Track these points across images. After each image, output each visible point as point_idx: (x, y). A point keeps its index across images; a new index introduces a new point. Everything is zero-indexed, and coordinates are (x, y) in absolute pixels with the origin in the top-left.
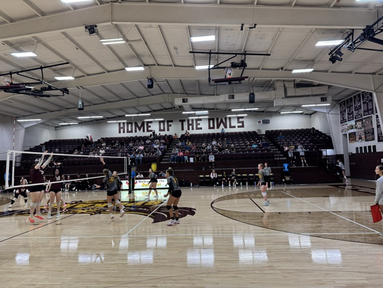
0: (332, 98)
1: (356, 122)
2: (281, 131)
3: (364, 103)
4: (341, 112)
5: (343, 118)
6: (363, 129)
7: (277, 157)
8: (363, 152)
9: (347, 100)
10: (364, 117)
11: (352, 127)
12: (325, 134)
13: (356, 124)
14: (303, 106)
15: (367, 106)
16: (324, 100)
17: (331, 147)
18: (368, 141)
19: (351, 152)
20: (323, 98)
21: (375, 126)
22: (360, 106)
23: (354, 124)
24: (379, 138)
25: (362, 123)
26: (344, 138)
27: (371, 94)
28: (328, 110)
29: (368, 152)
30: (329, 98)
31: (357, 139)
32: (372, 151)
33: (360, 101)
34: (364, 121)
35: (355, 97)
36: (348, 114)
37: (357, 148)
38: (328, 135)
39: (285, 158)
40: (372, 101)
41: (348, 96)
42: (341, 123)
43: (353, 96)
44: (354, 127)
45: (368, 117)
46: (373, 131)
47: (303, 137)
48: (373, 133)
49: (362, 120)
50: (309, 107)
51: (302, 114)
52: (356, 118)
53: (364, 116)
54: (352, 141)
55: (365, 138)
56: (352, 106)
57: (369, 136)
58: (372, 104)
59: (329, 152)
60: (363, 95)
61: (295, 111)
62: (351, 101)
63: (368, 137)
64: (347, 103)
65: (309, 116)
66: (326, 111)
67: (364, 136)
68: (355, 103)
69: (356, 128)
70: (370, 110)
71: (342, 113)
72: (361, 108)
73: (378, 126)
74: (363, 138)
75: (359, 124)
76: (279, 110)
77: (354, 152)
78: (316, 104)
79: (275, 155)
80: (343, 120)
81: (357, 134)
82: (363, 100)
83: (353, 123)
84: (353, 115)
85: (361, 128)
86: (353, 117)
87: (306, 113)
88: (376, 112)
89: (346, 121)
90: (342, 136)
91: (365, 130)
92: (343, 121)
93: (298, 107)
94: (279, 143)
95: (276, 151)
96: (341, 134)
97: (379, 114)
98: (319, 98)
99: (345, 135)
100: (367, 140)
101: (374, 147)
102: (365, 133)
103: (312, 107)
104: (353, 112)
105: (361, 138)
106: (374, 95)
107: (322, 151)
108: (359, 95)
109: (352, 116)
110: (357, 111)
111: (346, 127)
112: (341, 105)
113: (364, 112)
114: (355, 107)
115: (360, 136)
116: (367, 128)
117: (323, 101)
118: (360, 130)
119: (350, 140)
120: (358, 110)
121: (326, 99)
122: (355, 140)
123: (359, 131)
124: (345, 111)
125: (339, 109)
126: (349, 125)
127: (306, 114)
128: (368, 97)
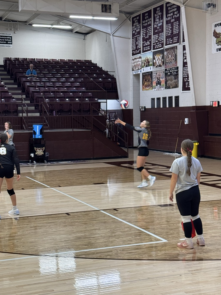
0: (120, 7)
1: (155, 54)
2: (32, 61)
3: (167, 22)
4: (133, 35)
5: (137, 46)
6: (163, 68)
7: (22, 112)
8: (161, 107)
9: (144, 14)
10: (166, 47)
11: (147, 63)
12: (106, 73)
13: (154, 58)
14: (71, 17)
15: (172, 29)
16: (106, 9)
17: (116, 97)
18: (169, 88)
19: (143, 106)
20: (106, 6)
21: (180, 64)
22: (162, 27)
23: (152, 57)
24: (184, 83)
25: (163, 58)
26: (136, 81)
27: (178, 8)
28: (114, 28)
29: (167, 106)
30: (115, 8)
31: (154, 84)
32: (174, 106)
33: (162, 18)
34: (165, 53)
35: (155, 9)
36: (144, 40)
37: (153, 99)
38: (111, 74)
39: (38, 114)
40: (178, 19)
41: (146, 7)
42: (133, 54)
43: (152, 8)
44: (151, 63)
45: (172, 48)
46: (177, 72)
47: (71, 76)
48: (177, 75)
49: (162, 52)
50: (83, 20)
51: (71, 31)
52: (154, 46)
53: (166, 45)
54: (146, 86)
55: (166, 83)
56: (150, 25)
57: (171, 80)
58: (179, 25)
59: (111, 105)
60: (167, 8)
61: (58, 24)
62: (150, 17)
63: (169, 82)
64: (144, 19)
65: (82, 36)
66: (109, 31)
67: (164, 79)
68: (154, 21)
69: (154, 64)
70: (175, 35)
71: (135, 36)
72: (162, 31)
73: (185, 64)
74: (163, 83)
75: (158, 59)
76: (30, 20)
77: (149, 106)
78: (94, 16)
79: (20, 108)
80: (137, 49)
81: (154, 75)
82: (167, 17)
83: (149, 55)
84: (151, 42)
85: (160, 66)
86: (150, 45)
87: (78, 30)
88: (184, 41)
89: (140, 53)
90: (132, 77)
91: (166, 70)
92: (136, 51)
93: (62, 18)
94: (28, 84)
95: (21, 99)
96: (132, 73)
97: (186, 43)
98: (98, 6)
99: (137, 76)
100: (167, 87)
101: (177, 98)
102: (166, 74)
103: (87, 20)
104: (150, 36)
105: (159, 83)
106: (183, 9)
107: (99, 104)
108: (161, 7)
109: (148, 43)
110: (157, 36)
111: (139, 62)
112: (133, 22)
113: (167, 37)
114: (155, 29)
115: (158, 79)
116: (170, 66)
117: (106, 11)
118: (159, 68)
119: (143, 84)
120: (158, 33)
121: (110, 9)
122: (150, 86)
123: (158, 72)
124: (139, 33)
125: (131, 28)
126: (143, 58)
127: (77, 32)
128: (174, 12)
